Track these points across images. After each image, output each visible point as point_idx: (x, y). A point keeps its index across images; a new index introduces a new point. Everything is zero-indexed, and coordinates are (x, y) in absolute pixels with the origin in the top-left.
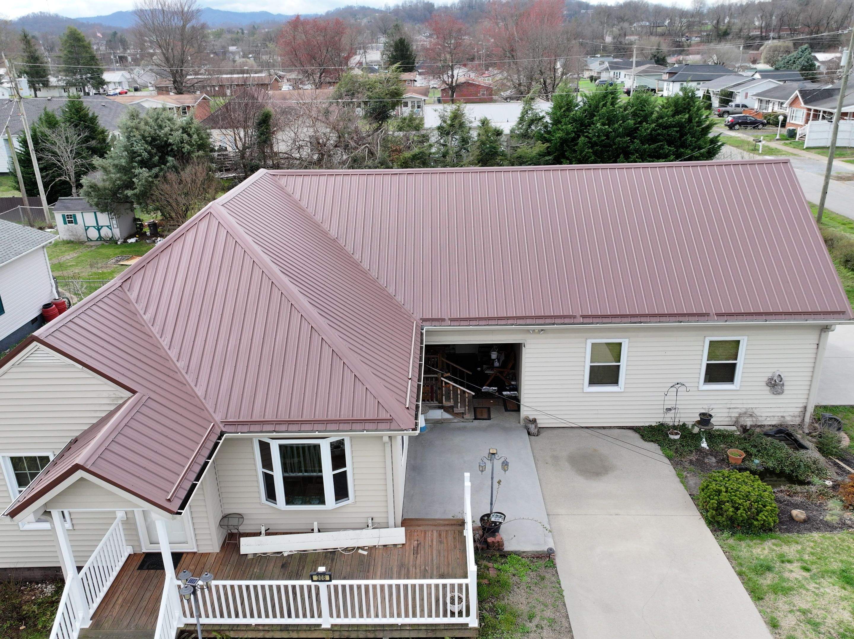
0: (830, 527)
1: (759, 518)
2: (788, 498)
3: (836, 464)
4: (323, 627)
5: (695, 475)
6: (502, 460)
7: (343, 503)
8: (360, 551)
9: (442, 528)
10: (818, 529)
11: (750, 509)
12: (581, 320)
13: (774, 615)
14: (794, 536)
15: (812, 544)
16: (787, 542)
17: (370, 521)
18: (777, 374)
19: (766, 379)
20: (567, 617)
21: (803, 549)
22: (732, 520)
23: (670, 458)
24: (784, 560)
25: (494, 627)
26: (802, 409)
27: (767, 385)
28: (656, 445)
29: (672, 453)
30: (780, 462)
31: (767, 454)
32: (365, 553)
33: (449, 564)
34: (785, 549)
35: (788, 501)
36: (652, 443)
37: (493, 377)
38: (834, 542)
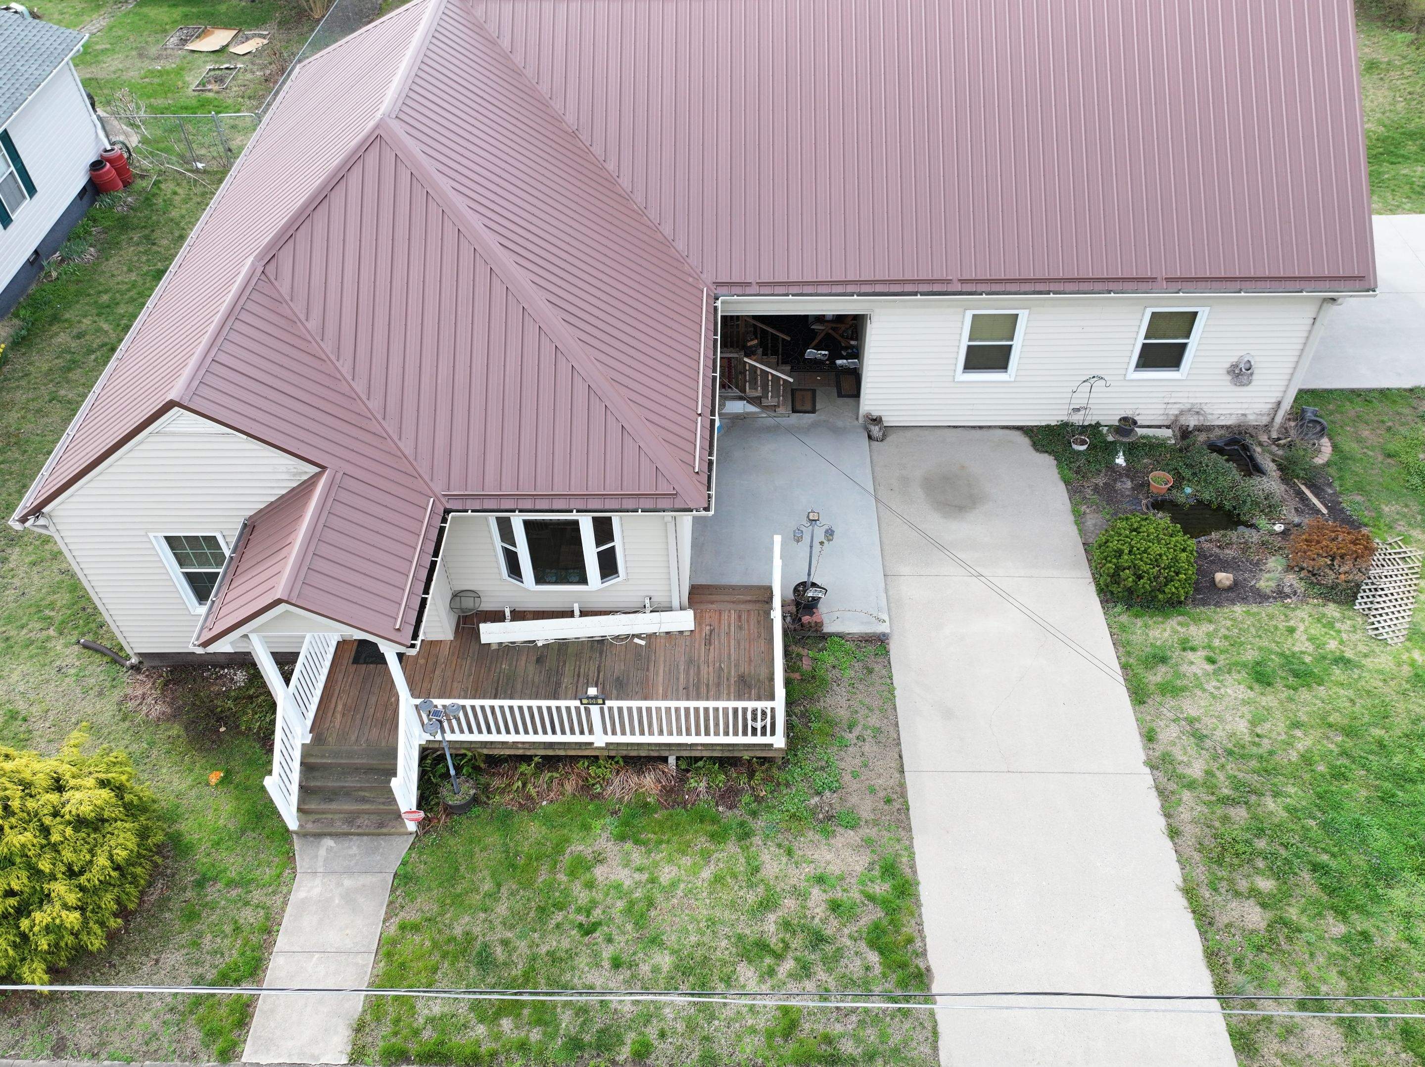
0: (1261, 597)
1: (1167, 590)
2: (1217, 550)
3: (1300, 494)
4: (595, 745)
5: (1096, 511)
6: (826, 527)
7: (612, 582)
8: (636, 640)
9: (742, 607)
10: (1244, 600)
11: (1156, 578)
12: (958, 287)
13: (1154, 725)
14: (1209, 611)
15: (1229, 623)
16: (1197, 621)
17: (647, 601)
18: (1246, 359)
19: (1228, 365)
20: (897, 725)
21: (1216, 631)
22: (1130, 591)
23: (1067, 483)
24: (1186, 646)
25: (805, 740)
26: (1274, 406)
27: (1228, 373)
28: (1052, 458)
29: (1072, 475)
30: (1220, 493)
31: (1205, 480)
32: (643, 643)
33: (750, 661)
34: (1193, 630)
35: (1217, 556)
36: (1046, 455)
37: (822, 335)
38: (1259, 621)
